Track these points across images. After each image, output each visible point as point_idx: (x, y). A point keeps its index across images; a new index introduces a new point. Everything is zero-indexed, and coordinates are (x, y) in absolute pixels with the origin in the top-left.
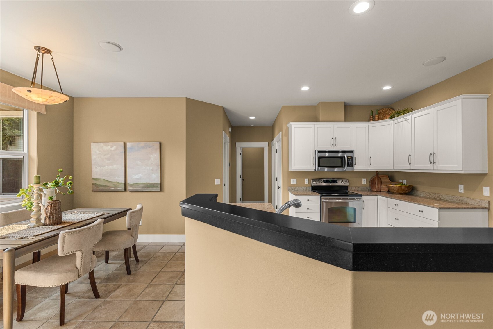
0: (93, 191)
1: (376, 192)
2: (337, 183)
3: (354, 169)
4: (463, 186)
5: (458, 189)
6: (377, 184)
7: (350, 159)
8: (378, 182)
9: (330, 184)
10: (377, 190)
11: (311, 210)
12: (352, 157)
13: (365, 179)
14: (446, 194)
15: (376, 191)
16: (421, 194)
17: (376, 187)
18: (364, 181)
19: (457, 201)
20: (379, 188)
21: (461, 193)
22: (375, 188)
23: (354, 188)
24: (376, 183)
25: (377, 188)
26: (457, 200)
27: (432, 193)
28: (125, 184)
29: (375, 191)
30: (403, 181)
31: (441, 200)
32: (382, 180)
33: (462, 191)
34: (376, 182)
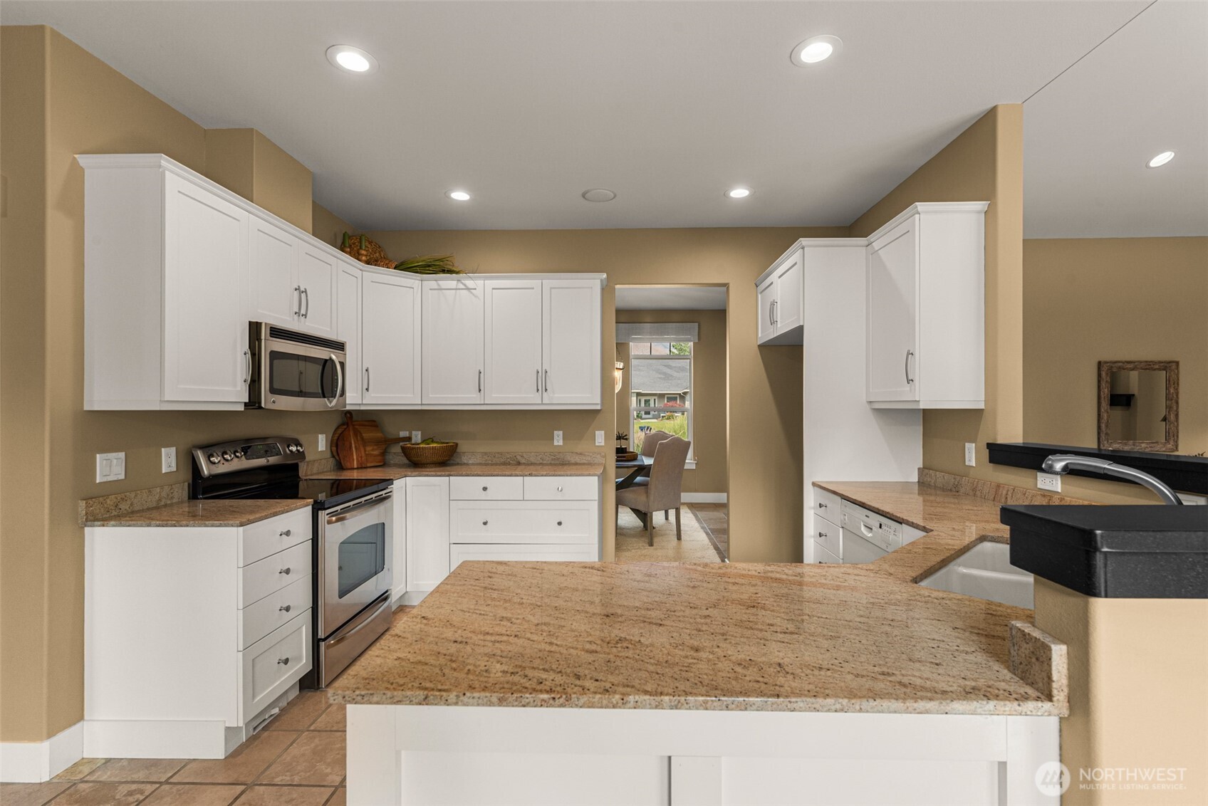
1: (355, 471)
2: (280, 453)
3: (345, 405)
4: (561, 433)
5: (553, 439)
6: (356, 447)
8: (357, 439)
10: (357, 464)
13: (324, 435)
14: (531, 453)
15: (355, 466)
16: (470, 458)
17: (355, 457)
18: (322, 442)
19: (553, 462)
20: (361, 457)
21: (558, 446)
22: (353, 460)
24: (353, 446)
25: (357, 459)
26: (552, 460)
27: (498, 453)
29: (353, 469)
30: (411, 433)
31: (519, 464)
32: (363, 435)
33: (561, 443)
34: (353, 442)
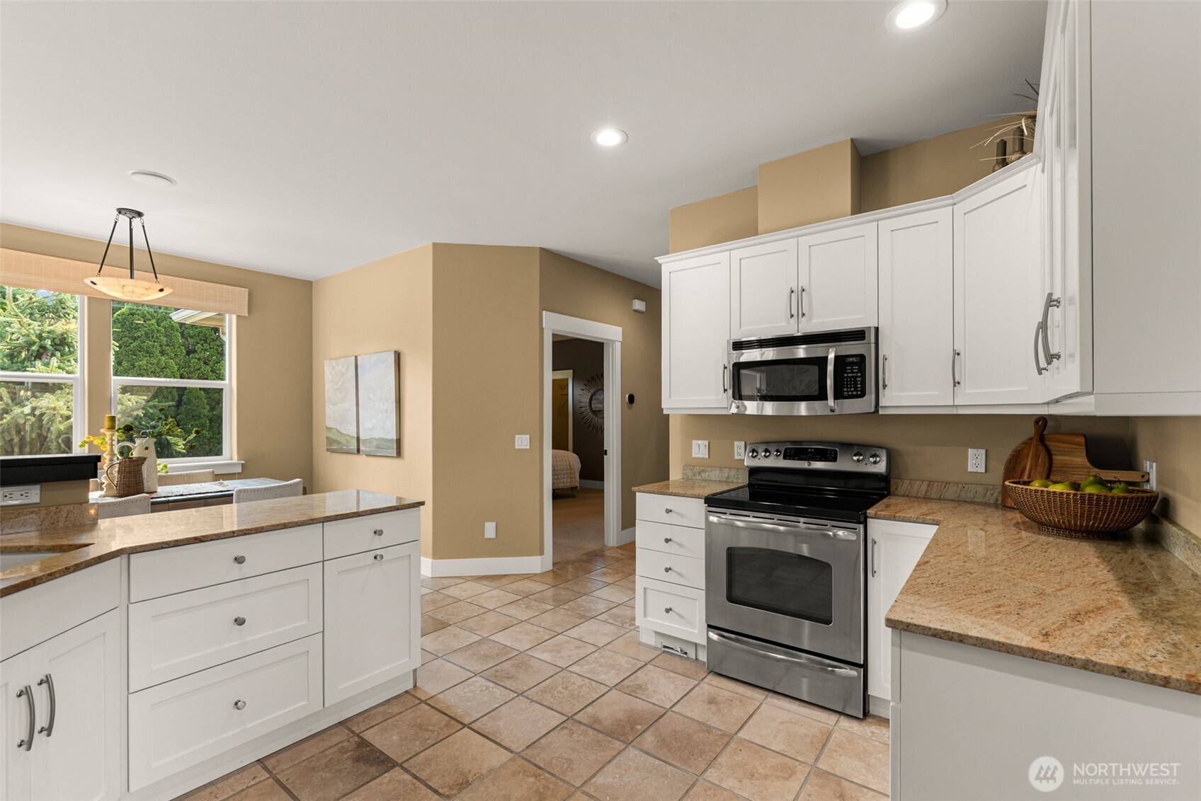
0: (327, 451)
2: (835, 460)
3: (879, 408)
7: (852, 364)
9: (803, 465)
11: (681, 545)
12: (862, 358)
13: (983, 451)
18: (975, 461)
23: (924, 487)
28: (358, 439)
30: (1150, 467)
32: (1054, 457)
34: (1028, 466)
